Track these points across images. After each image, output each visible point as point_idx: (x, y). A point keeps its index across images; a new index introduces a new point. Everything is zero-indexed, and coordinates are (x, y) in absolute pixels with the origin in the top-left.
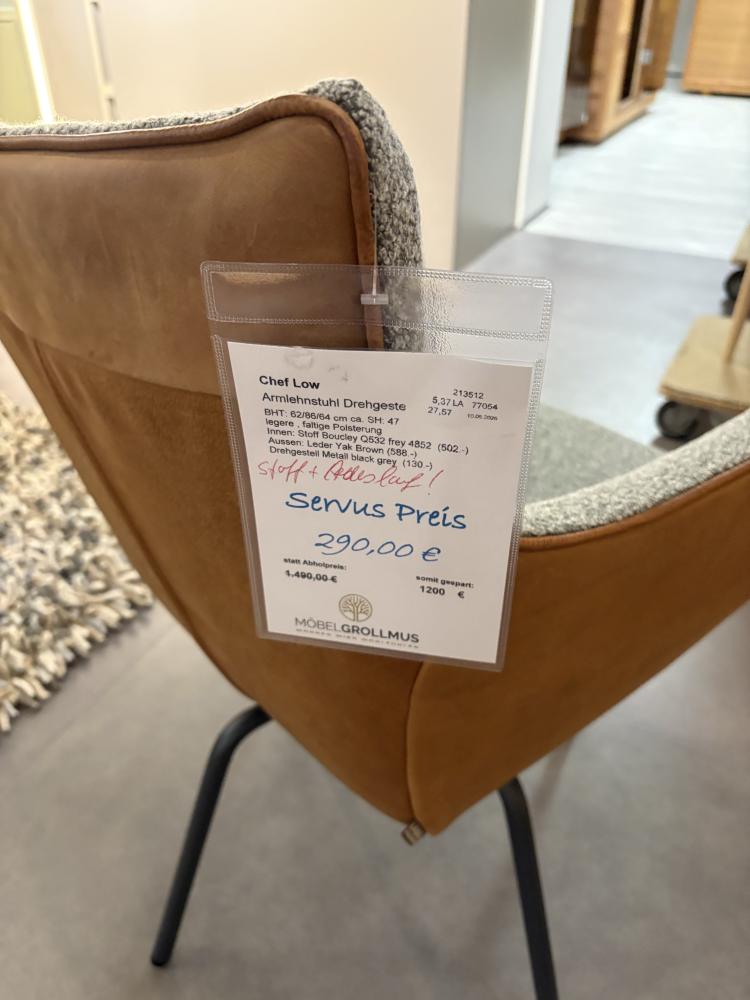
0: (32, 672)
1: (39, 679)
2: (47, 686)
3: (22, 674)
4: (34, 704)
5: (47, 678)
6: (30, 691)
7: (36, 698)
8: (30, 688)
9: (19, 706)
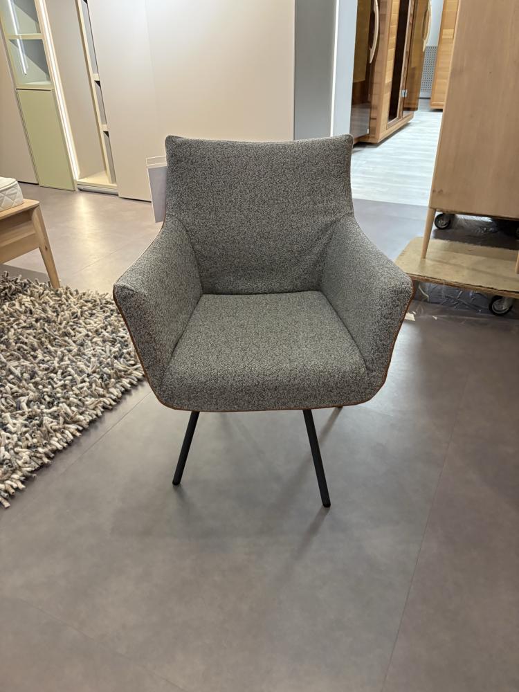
0: (108, 395)
1: (111, 398)
2: (114, 400)
3: (103, 396)
4: (110, 407)
5: (114, 397)
6: (108, 403)
7: (110, 405)
8: (108, 401)
9: (104, 407)
